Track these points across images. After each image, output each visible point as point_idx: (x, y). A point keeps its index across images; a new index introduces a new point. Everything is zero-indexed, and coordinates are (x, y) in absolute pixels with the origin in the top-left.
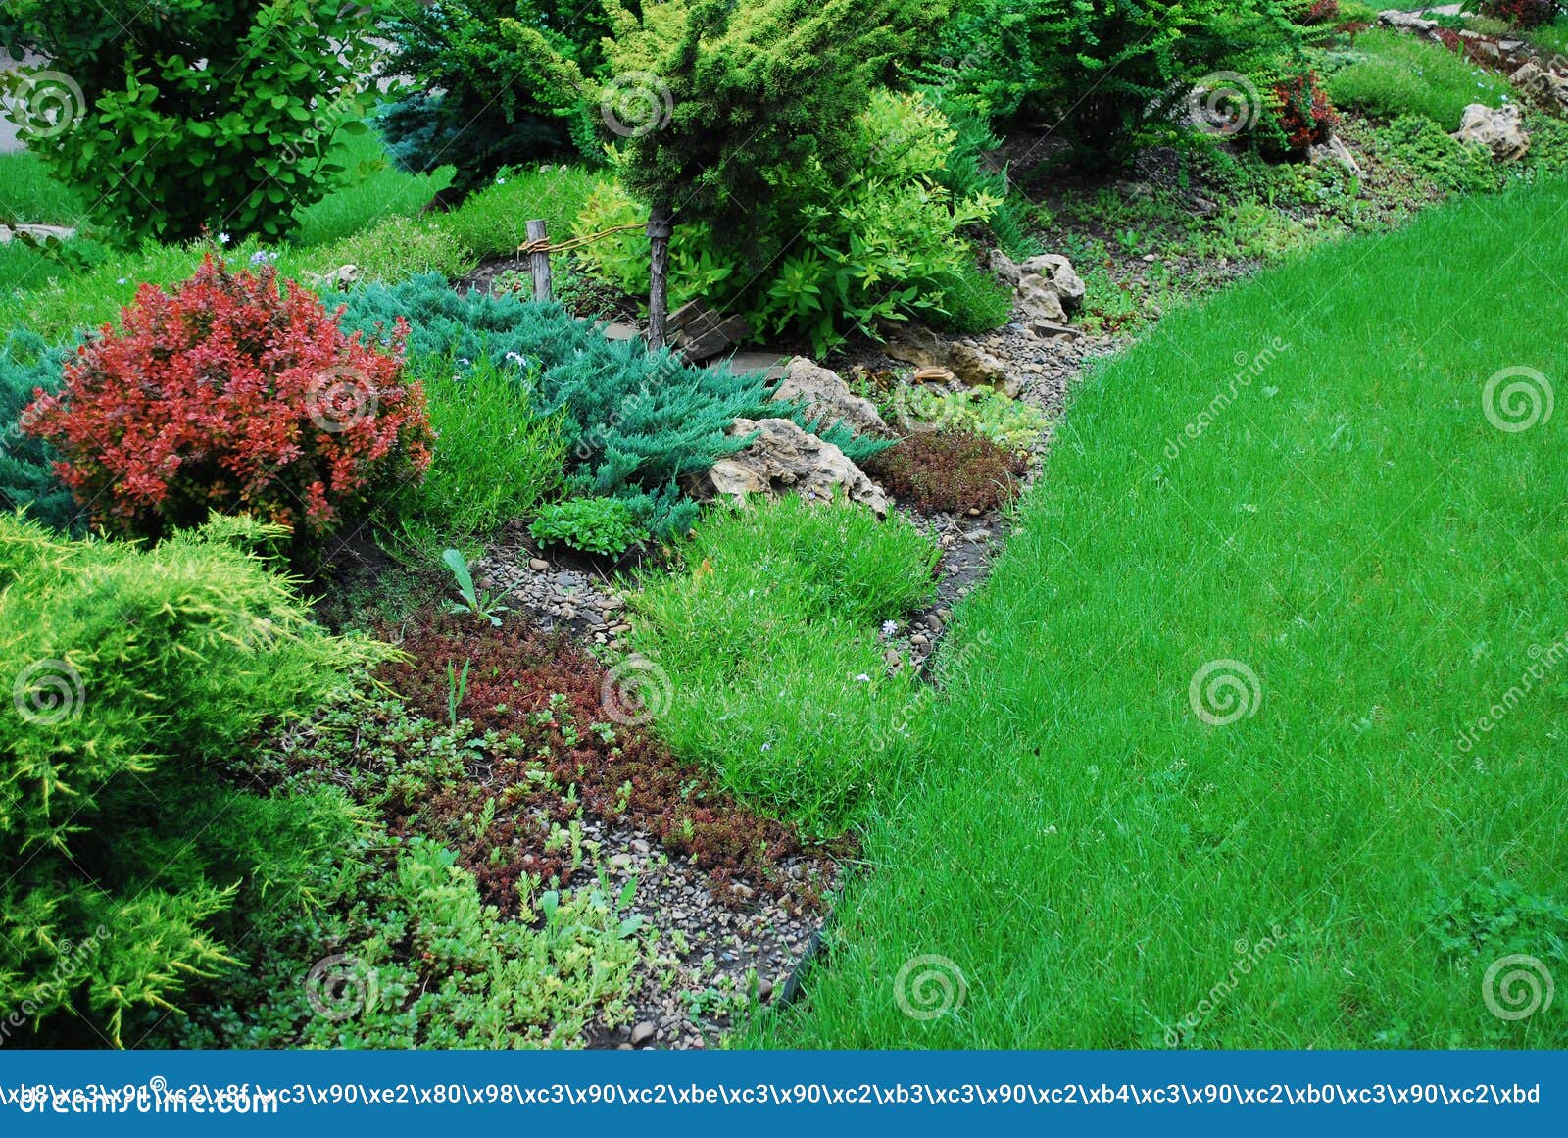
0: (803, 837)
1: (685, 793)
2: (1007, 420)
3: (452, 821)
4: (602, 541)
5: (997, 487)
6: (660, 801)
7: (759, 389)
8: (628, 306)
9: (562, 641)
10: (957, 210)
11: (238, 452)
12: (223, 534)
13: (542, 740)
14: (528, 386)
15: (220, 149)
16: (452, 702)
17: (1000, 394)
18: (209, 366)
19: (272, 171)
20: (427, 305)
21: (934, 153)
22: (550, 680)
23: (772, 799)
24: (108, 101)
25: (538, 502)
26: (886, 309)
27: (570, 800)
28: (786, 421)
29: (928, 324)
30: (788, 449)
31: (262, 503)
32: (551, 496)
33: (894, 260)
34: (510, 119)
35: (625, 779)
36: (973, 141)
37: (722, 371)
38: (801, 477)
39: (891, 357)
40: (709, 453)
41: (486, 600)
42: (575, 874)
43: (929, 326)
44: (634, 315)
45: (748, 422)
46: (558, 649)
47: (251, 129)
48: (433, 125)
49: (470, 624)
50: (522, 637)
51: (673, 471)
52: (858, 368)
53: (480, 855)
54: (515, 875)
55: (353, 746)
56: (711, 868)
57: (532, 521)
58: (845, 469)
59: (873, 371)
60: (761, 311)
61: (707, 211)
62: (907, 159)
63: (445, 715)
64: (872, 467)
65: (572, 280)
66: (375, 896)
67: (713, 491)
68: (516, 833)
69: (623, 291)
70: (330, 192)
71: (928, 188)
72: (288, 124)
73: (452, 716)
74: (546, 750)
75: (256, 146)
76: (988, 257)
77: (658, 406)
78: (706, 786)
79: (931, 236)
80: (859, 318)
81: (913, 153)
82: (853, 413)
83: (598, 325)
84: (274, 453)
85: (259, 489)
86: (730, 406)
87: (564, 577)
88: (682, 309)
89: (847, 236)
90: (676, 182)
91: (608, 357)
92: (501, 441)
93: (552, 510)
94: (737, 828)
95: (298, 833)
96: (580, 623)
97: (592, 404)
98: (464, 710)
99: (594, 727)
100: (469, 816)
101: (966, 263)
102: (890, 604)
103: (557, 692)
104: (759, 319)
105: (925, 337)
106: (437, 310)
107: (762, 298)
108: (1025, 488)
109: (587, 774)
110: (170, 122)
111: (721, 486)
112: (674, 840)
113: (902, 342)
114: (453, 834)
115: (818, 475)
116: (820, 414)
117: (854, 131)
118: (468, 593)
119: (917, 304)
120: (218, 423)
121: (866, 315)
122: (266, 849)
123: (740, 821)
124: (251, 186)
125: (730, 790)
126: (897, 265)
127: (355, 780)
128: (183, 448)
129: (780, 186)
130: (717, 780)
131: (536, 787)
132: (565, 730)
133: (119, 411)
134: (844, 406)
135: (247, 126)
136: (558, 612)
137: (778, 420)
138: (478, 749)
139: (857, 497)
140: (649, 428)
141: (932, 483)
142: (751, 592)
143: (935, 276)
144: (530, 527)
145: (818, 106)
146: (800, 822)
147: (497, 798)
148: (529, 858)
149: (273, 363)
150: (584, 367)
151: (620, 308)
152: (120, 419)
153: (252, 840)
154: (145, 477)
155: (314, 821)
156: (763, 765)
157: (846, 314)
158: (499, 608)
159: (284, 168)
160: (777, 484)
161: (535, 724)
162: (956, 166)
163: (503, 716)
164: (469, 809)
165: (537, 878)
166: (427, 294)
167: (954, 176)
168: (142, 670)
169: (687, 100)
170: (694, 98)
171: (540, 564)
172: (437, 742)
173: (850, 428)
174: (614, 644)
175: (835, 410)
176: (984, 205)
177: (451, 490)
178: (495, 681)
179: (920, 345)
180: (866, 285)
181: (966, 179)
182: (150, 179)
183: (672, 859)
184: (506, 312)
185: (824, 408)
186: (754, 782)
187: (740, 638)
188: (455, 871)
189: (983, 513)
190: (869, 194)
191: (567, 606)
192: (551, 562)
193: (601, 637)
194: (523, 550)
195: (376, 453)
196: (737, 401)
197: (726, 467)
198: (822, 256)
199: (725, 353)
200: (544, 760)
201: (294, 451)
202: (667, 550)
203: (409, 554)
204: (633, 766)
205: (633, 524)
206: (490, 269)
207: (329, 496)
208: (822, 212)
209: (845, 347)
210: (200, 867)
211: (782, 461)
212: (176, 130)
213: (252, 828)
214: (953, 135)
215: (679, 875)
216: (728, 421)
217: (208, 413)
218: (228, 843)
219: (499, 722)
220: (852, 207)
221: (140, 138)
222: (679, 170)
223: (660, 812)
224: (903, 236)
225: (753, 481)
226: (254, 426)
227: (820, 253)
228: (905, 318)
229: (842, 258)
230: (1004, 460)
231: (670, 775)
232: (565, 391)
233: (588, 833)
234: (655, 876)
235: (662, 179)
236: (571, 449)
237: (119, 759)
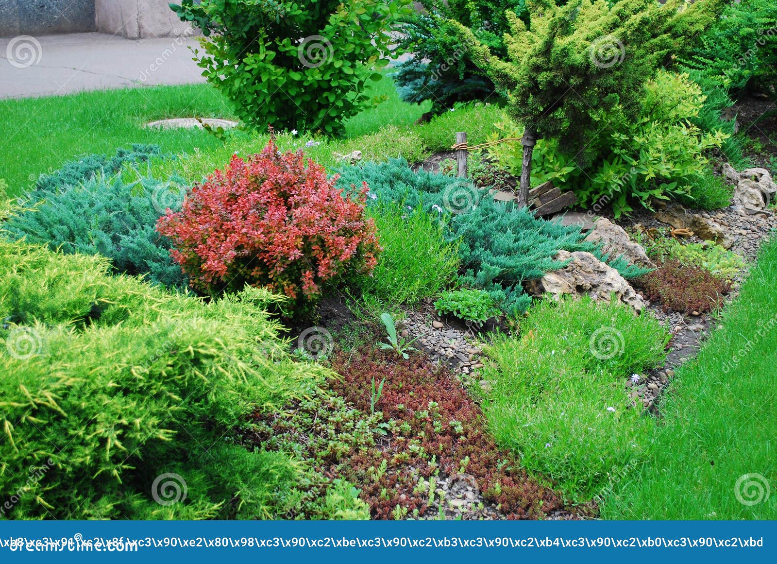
0: (565, 500)
1: (500, 466)
2: (722, 262)
3: (361, 471)
4: (474, 315)
5: (711, 300)
6: (484, 470)
7: (577, 235)
8: (510, 183)
9: (442, 370)
10: (703, 140)
11: (268, 252)
12: (250, 298)
13: (421, 427)
14: (442, 224)
15: (306, 87)
16: (373, 401)
17: (719, 247)
18: (258, 203)
19: (332, 99)
20: (394, 175)
21: (691, 108)
22: (431, 393)
23: (550, 476)
24: (249, 59)
25: (441, 289)
26: (658, 193)
27: (433, 464)
28: (589, 253)
29: (681, 203)
30: (588, 270)
31: (280, 280)
32: (449, 286)
33: (665, 167)
34: (461, 77)
35: (466, 455)
36: (717, 101)
37: (559, 222)
38: (594, 286)
39: (658, 221)
40: (542, 269)
41: (402, 343)
42: (429, 509)
43: (682, 204)
44: (514, 187)
45: (566, 253)
46: (440, 376)
47: (322, 77)
48: (423, 78)
49: (391, 356)
50: (421, 366)
51: (520, 277)
52: (637, 226)
53: (375, 492)
54: (393, 506)
55: (313, 421)
56: (509, 513)
57: (436, 300)
58: (620, 283)
59: (647, 227)
60: (586, 190)
61: (556, 133)
62: (676, 110)
63: (369, 408)
64: (636, 284)
65: (481, 166)
66: (311, 511)
67: (543, 290)
68: (398, 480)
69: (509, 174)
70: (361, 110)
71: (687, 126)
72: (342, 75)
73: (372, 408)
74: (422, 434)
75: (324, 86)
76: (722, 167)
77: (516, 240)
78: (513, 464)
79: (687, 154)
80: (641, 198)
81: (680, 107)
82: (630, 252)
83: (491, 192)
84: (288, 253)
85: (278, 273)
86: (557, 243)
87: (451, 333)
88: (540, 186)
89: (638, 151)
90: (539, 116)
91: (492, 210)
92: (424, 254)
93: (450, 295)
94: (526, 491)
95: (264, 474)
96: (455, 360)
97: (479, 237)
98: (380, 406)
99: (452, 423)
100: (372, 469)
101: (707, 170)
102: (637, 364)
103: (434, 400)
104: (584, 195)
105: (680, 211)
106: (399, 178)
107: (587, 182)
108: (728, 302)
109: (444, 450)
110: (280, 71)
111: (547, 288)
112: (489, 495)
113: (666, 213)
114: (361, 479)
115: (604, 286)
116: (611, 250)
117: (643, 94)
118: (393, 339)
119: (676, 191)
120: (258, 236)
121: (645, 196)
122: (245, 481)
123: (529, 487)
124: (321, 106)
125: (526, 467)
126: (665, 170)
127: (311, 441)
128: (239, 248)
129: (601, 121)
130: (519, 461)
131: (414, 455)
132: (435, 423)
133: (207, 225)
134: (625, 247)
135: (321, 75)
136: (444, 353)
137: (584, 253)
138: (385, 429)
139: (626, 300)
140: (509, 252)
141: (672, 295)
142: (553, 352)
143: (690, 176)
144: (434, 303)
145: (622, 77)
146: (564, 492)
147: (388, 459)
148: (403, 497)
149: (293, 203)
150: (476, 216)
151: (506, 183)
152: (207, 230)
153: (237, 475)
154: (216, 261)
155: (273, 468)
156: (546, 455)
157: (633, 195)
158: (410, 348)
159: (338, 97)
160: (580, 289)
161: (419, 418)
162: (706, 115)
163: (401, 411)
164: (373, 464)
165: (405, 510)
166: (395, 169)
167: (704, 120)
168: (173, 382)
169: (546, 70)
170: (551, 70)
171: (438, 324)
172: (360, 424)
173: (628, 260)
174: (472, 374)
175: (620, 249)
176: (718, 138)
177: (393, 279)
178: (401, 391)
179: (676, 214)
180: (647, 179)
181: (711, 123)
182: (268, 99)
183: (486, 505)
184: (438, 182)
185: (614, 247)
186: (540, 464)
187: (544, 378)
188: (358, 502)
189: (701, 314)
190: (652, 129)
191: (449, 350)
192: (445, 324)
193: (466, 370)
194: (429, 316)
195: (343, 258)
196: (562, 241)
197: (551, 277)
198: (625, 163)
199: (561, 212)
200: (421, 439)
201: (298, 253)
202: (512, 323)
203: (364, 313)
204: (471, 447)
205: (494, 306)
206: (439, 157)
207: (316, 280)
208: (624, 137)
209: (632, 214)
210: (205, 489)
211: (584, 276)
212: (282, 74)
213: (239, 468)
214: (704, 98)
215: (490, 515)
216: (555, 252)
217: (253, 229)
218: (224, 476)
219: (399, 415)
220: (641, 135)
221: (264, 79)
222: (542, 109)
223: (484, 476)
224: (671, 153)
225: (565, 286)
226: (277, 237)
227: (623, 160)
228: (667, 199)
229: (635, 163)
230: (716, 284)
231: (492, 455)
232: (464, 228)
233: (440, 485)
234: (475, 515)
235: (531, 113)
236: (464, 261)
237: (154, 430)
